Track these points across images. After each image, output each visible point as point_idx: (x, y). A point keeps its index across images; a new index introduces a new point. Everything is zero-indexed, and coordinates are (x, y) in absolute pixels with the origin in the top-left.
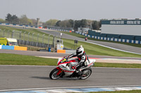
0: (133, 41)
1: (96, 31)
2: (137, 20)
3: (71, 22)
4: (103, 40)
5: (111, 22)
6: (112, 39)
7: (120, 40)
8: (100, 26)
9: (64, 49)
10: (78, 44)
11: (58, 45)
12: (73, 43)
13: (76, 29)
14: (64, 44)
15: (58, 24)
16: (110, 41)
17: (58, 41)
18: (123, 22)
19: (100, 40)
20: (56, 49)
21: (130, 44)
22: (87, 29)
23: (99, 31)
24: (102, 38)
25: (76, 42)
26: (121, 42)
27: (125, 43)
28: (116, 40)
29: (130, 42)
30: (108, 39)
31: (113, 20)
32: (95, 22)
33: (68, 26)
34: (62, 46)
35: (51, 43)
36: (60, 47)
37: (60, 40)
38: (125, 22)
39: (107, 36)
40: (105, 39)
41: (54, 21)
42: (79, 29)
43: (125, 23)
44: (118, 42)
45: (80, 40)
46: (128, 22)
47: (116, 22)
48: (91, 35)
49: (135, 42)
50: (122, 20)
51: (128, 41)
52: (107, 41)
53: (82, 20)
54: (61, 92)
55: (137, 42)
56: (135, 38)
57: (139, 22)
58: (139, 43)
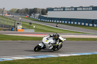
0: (69, 22)
1: (44, 16)
2: (72, 7)
3: (27, 10)
4: (49, 22)
5: (54, 10)
6: (55, 21)
7: (60, 22)
8: (47, 12)
9: (22, 29)
10: (32, 25)
11: (18, 26)
12: (28, 24)
13: (30, 15)
14: (22, 25)
15: (18, 12)
16: (54, 23)
17: (18, 23)
18: (62, 9)
19: (47, 22)
20: (17, 29)
22: (38, 15)
23: (46, 16)
25: (31, 23)
27: (64, 24)
28: (58, 21)
29: (68, 23)
31: (56, 8)
32: (43, 10)
33: (24, 13)
34: (21, 27)
35: (13, 25)
36: (20, 27)
37: (19, 22)
38: (64, 9)
39: (51, 19)
40: (50, 21)
41: (15, 9)
42: (32, 14)
45: (33, 22)
46: (66, 9)
47: (58, 9)
48: (41, 19)
49: (71, 23)
51: (66, 22)
52: (51, 22)
53: (35, 9)
54: (21, 59)
55: (72, 23)
56: (71, 20)
57: (73, 9)
58: (74, 23)
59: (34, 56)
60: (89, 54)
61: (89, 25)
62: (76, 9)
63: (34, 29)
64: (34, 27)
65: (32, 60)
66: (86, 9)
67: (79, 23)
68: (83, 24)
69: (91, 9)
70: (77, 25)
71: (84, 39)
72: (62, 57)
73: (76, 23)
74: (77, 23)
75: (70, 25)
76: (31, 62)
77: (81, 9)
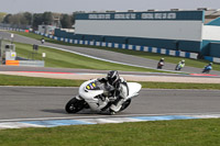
0: (124, 46)
1: (67, 30)
2: (130, 12)
3: (28, 16)
4: (78, 45)
5: (91, 16)
6: (92, 43)
7: (104, 44)
8: (73, 22)
9: (17, 59)
10: (39, 51)
11: (7, 53)
12: (31, 49)
13: (36, 28)
14: (17, 50)
15: (8, 20)
16: (88, 46)
17: (7, 47)
18: (108, 16)
19: (73, 44)
20: (4, 59)
21: (119, 50)
22: (53, 28)
23: (72, 31)
24: (76, 42)
25: (36, 47)
26: (106, 48)
27: (113, 49)
28: (98, 44)
29: (120, 47)
30: (86, 43)
31: (94, 13)
32: (65, 16)
33: (22, 23)
34: (14, 54)
36: (11, 55)
37: (9, 44)
38: (112, 16)
39: (83, 37)
40: (81, 42)
41: (1, 14)
42: (40, 27)
43: (112, 18)
44: (100, 47)
46: (117, 16)
47: (98, 16)
48: (59, 37)
49: (127, 47)
50: (107, 13)
51: (116, 45)
52: (83, 45)
53: (46, 13)
54: (12, 127)
55: (130, 47)
56: (127, 40)
57: (133, 16)
58: (134, 48)
59: (41, 122)
60: (167, 119)
61: (168, 52)
62: (139, 16)
63: (45, 59)
64: (44, 55)
65: (37, 130)
66: (163, 16)
67: (146, 49)
68: (154, 50)
69: (174, 16)
70: (141, 53)
71: (155, 83)
72: (105, 125)
73: (138, 48)
74: (142, 49)
75: (126, 51)
76: (35, 135)
77: (151, 16)
